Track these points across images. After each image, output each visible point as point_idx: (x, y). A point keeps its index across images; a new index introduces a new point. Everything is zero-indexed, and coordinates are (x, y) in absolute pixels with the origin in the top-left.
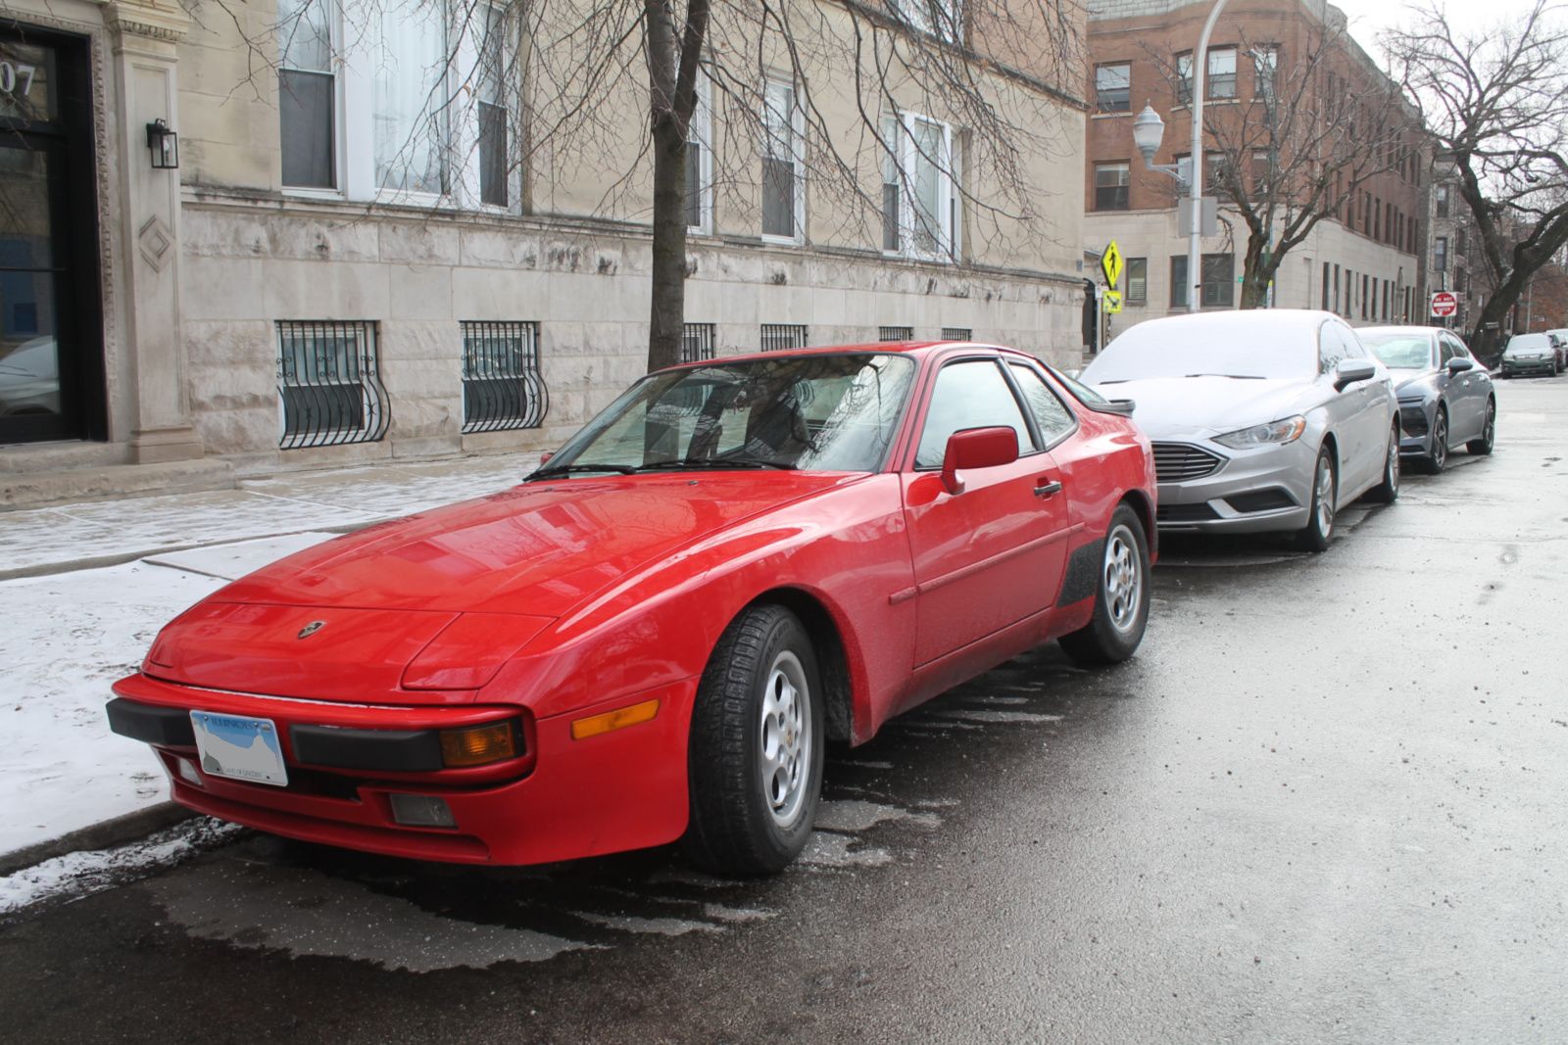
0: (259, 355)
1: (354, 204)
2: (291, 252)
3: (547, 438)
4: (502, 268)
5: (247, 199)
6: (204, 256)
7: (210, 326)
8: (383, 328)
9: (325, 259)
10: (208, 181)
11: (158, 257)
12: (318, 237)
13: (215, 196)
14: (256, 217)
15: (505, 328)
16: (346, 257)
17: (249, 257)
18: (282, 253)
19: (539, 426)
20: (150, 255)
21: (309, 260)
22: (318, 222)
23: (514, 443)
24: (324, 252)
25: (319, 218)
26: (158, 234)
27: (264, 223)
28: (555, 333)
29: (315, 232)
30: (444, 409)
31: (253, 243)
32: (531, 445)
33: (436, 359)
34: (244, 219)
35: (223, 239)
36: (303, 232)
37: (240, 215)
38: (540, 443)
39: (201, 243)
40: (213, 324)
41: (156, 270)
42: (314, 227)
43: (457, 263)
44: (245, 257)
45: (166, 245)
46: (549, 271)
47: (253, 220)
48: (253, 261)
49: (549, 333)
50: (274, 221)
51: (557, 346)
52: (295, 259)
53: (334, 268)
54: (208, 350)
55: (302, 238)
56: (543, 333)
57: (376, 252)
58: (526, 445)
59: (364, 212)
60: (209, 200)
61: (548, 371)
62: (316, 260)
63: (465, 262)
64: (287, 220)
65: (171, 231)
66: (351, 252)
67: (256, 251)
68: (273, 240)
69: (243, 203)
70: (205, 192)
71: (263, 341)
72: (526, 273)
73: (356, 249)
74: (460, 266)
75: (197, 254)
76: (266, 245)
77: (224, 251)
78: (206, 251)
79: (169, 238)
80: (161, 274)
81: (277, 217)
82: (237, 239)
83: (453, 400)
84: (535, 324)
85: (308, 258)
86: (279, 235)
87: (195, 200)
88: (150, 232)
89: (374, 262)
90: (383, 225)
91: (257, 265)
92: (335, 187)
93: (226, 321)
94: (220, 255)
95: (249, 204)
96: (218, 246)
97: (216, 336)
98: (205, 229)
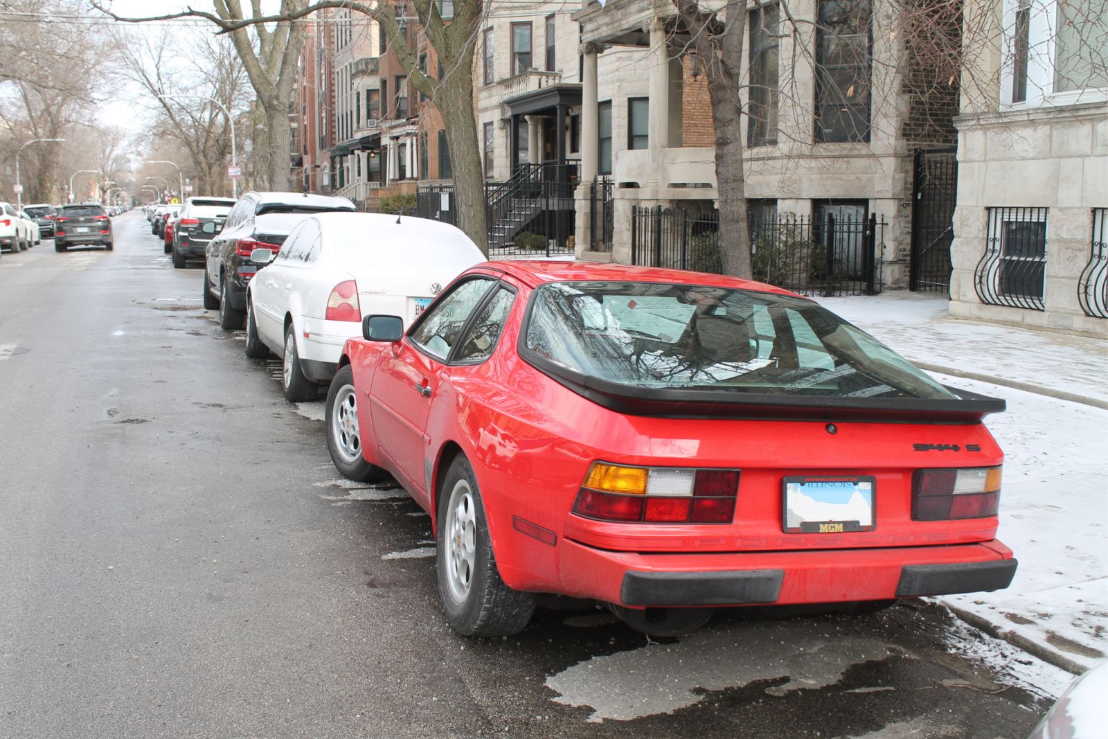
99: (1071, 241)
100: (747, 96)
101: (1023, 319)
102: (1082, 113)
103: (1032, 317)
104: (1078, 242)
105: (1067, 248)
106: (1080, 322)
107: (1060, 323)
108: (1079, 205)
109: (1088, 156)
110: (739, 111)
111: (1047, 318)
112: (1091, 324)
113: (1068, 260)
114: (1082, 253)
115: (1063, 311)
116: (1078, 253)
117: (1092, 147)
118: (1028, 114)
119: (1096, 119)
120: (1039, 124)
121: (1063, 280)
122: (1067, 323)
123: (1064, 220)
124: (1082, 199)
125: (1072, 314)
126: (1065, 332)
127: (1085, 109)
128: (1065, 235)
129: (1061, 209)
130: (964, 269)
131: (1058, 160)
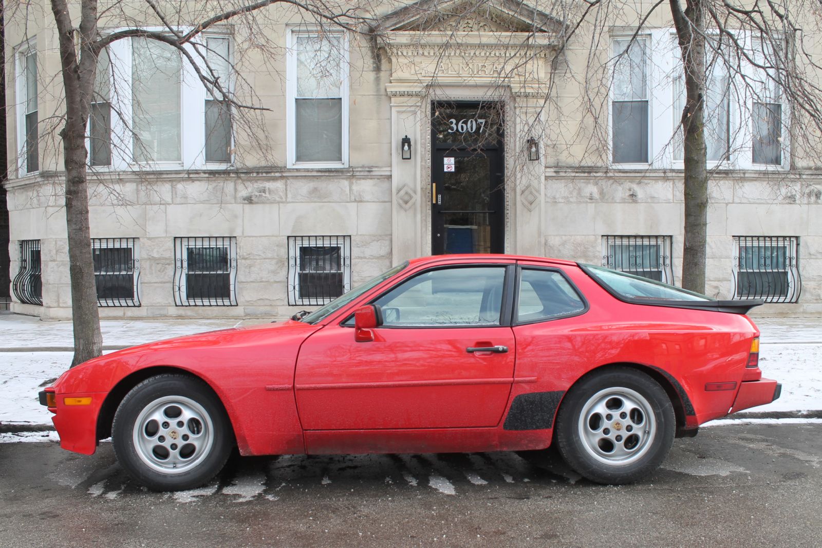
0: (590, 254)
1: (655, 171)
2: (613, 199)
3: (801, 310)
4: (768, 203)
5: (584, 172)
6: (559, 202)
7: (562, 238)
8: (674, 239)
9: (635, 202)
10: (564, 165)
11: (530, 204)
12: (630, 190)
13: (566, 172)
14: (592, 181)
15: (771, 240)
16: (649, 200)
17: (587, 202)
18: (607, 199)
19: (796, 302)
20: (526, 203)
21: (625, 202)
22: (631, 182)
23: (771, 311)
24: (634, 198)
25: (632, 180)
26: (531, 193)
27: (597, 184)
28: (810, 243)
29: (628, 188)
30: (716, 287)
31: (588, 195)
32: (787, 313)
33: (712, 258)
34: (583, 182)
35: (571, 193)
36: (620, 188)
37: (582, 181)
38: (795, 313)
39: (558, 196)
40: (563, 237)
41: (530, 211)
42: (628, 185)
43: (731, 201)
44: (584, 202)
45: (536, 198)
46: (809, 203)
47: (589, 183)
48: (589, 204)
49: (806, 243)
50: (603, 183)
51: (813, 251)
52: (616, 202)
53: (641, 207)
54: (559, 251)
55: (620, 192)
56: (801, 244)
57: (670, 197)
58: (781, 313)
59: (662, 175)
60: (562, 174)
61: (804, 268)
62: (629, 203)
63: (737, 200)
64: (611, 181)
65: (538, 191)
66: (653, 198)
67: (590, 199)
68: (602, 193)
69: (583, 175)
70: (559, 170)
71: (593, 247)
72: (788, 206)
73: (656, 195)
74: (733, 203)
75: (556, 202)
76: (596, 195)
77: (571, 200)
78: (560, 200)
79: (537, 194)
80: (532, 212)
81: (605, 180)
82: (579, 194)
83: (725, 282)
84: (797, 238)
85: (623, 201)
86: (605, 190)
87: (554, 174)
88: (526, 193)
89: (670, 203)
90: (676, 181)
91: (591, 207)
92: (647, 162)
93: (571, 236)
94: (569, 202)
95: (586, 175)
96: (568, 197)
97: (563, 244)
98: (560, 189)
99: (159, 259)
100: (89, 142)
101: (124, 314)
102: (165, 176)
103: (130, 312)
104: (166, 259)
105: (158, 264)
106: (173, 311)
107: (158, 313)
108: (164, 235)
109: (169, 204)
110: (86, 153)
111: (146, 310)
112: (181, 311)
113: (159, 271)
114: (170, 266)
115: (158, 305)
116: (167, 266)
117: (172, 198)
118: (119, 175)
119: (175, 181)
120: (127, 182)
121: (156, 285)
122: (162, 312)
123: (154, 245)
124: (166, 232)
125: (165, 306)
126: (162, 318)
127: (167, 174)
128: (156, 255)
129: (149, 239)
130: (62, 284)
131: (144, 206)
